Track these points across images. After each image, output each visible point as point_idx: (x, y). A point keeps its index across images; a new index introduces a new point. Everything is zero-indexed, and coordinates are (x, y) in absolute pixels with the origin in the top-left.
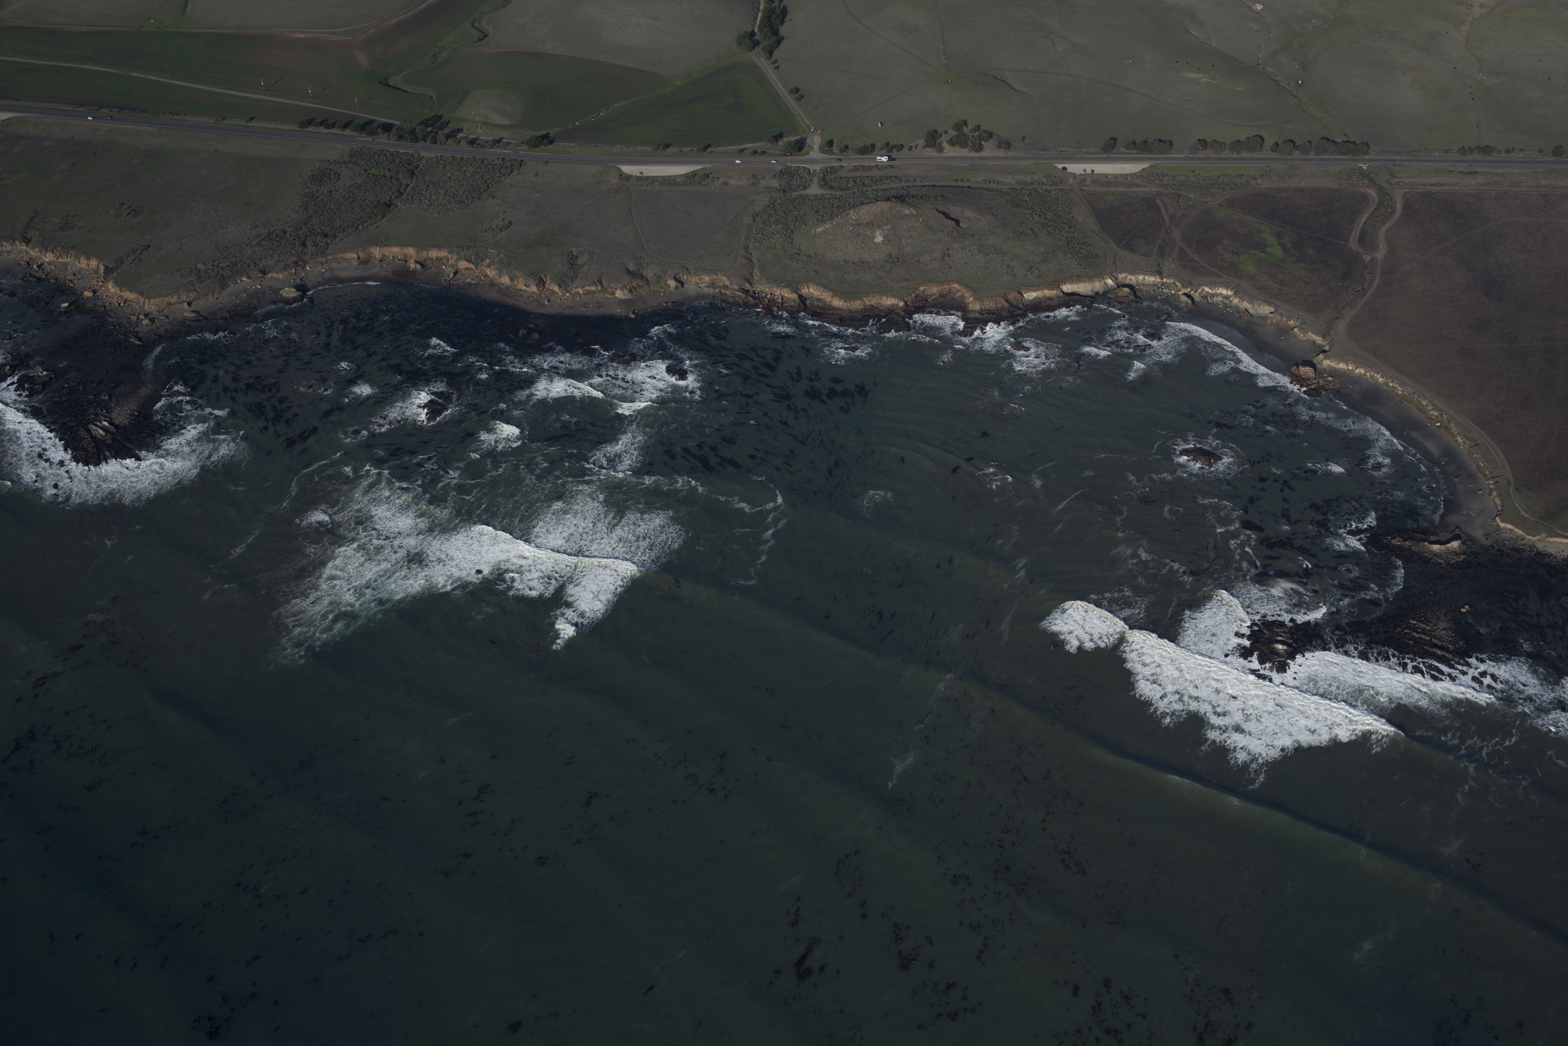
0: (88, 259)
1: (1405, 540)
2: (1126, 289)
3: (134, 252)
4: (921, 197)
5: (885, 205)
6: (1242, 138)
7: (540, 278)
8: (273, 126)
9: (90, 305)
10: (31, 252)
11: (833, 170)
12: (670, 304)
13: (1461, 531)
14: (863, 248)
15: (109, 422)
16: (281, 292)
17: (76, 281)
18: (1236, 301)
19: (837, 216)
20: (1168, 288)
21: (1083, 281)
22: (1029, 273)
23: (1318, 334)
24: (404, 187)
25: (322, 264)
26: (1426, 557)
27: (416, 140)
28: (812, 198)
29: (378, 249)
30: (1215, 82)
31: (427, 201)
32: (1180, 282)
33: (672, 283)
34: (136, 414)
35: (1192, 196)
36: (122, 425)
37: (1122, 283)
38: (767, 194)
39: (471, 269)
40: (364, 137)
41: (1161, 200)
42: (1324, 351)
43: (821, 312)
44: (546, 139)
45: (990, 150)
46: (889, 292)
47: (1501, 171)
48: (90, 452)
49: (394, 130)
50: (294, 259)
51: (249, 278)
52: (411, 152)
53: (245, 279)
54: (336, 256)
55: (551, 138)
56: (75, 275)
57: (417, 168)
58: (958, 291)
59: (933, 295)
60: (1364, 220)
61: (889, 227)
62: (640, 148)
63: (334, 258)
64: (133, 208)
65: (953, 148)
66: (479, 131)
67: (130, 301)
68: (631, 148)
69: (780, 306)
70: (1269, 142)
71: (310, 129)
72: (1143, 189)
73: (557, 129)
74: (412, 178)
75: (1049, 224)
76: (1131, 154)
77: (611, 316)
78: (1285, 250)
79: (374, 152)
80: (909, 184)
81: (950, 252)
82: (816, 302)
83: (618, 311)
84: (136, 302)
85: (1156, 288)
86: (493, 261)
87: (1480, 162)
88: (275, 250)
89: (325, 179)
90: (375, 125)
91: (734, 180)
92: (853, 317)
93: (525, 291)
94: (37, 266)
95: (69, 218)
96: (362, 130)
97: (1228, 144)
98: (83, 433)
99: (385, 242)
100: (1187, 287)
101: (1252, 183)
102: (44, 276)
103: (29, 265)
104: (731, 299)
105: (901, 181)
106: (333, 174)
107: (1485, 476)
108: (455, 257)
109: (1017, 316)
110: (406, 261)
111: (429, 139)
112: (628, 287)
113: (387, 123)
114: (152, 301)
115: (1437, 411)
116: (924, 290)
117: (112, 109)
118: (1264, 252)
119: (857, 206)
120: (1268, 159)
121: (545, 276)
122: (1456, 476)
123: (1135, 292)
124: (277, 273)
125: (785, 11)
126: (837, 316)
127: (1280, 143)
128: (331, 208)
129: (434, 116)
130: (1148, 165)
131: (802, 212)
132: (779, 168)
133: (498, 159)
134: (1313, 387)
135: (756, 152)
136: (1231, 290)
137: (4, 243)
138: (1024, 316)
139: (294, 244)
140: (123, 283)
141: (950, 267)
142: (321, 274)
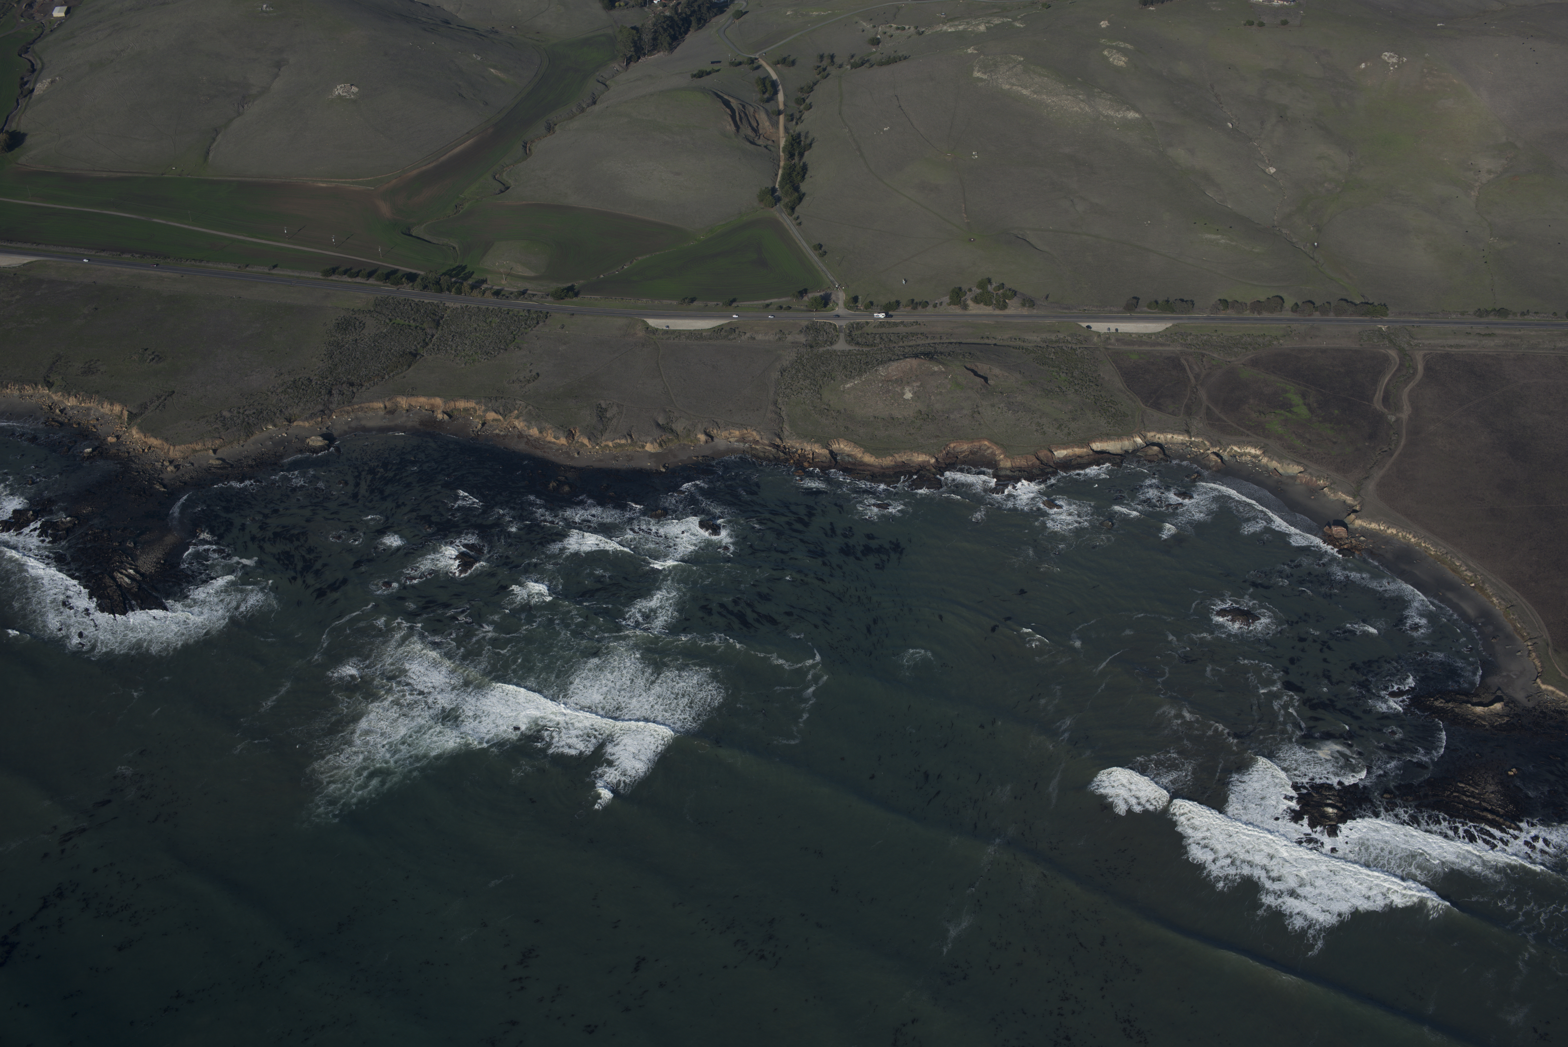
0: (112, 404)
1: (1448, 702)
2: (1156, 448)
3: (159, 398)
4: (949, 354)
5: (914, 362)
6: (1262, 298)
7: (569, 430)
8: (297, 274)
9: (113, 451)
10: (53, 396)
11: (859, 326)
12: (700, 458)
13: (1503, 692)
14: (893, 404)
15: (135, 570)
16: (308, 440)
17: (99, 426)
18: (1265, 460)
19: (865, 372)
20: (1196, 446)
21: (1112, 440)
22: (1058, 431)
23: (1348, 493)
24: (429, 337)
25: (348, 413)
26: (1469, 719)
27: (441, 291)
28: (839, 353)
29: (405, 399)
30: (1234, 243)
31: (453, 352)
32: (1208, 441)
33: (702, 437)
34: (162, 562)
35: (1215, 355)
36: (148, 573)
37: (1151, 441)
38: (794, 350)
39: (499, 420)
40: (388, 287)
41: (1185, 360)
42: (1355, 511)
43: (853, 469)
44: (571, 292)
45: (1014, 308)
46: (920, 449)
47: (1517, 333)
48: (116, 600)
49: (419, 280)
50: (321, 407)
51: (275, 426)
52: (436, 302)
53: (271, 427)
54: (363, 405)
55: (576, 291)
56: (98, 420)
57: (442, 318)
58: (989, 448)
59: (964, 452)
60: (1386, 380)
61: (918, 384)
62: (665, 302)
63: (360, 407)
64: (156, 353)
65: (978, 306)
66: (504, 282)
67: (154, 447)
68: (656, 302)
69: (811, 461)
70: (1289, 302)
71: (334, 278)
72: (1167, 348)
73: (582, 282)
74: (437, 329)
75: (1076, 382)
76: (1153, 313)
77: (642, 469)
78: (1311, 410)
79: (398, 302)
80: (935, 341)
81: (980, 409)
82: (847, 458)
83: (649, 464)
85: (1184, 447)
86: (521, 413)
87: (1497, 324)
88: (301, 398)
89: (350, 328)
90: (399, 275)
91: (760, 335)
92: (884, 473)
93: (554, 443)
94: (60, 411)
95: (92, 363)
96: (386, 280)
97: (1248, 304)
98: (108, 581)
99: (412, 392)
100: (1216, 447)
101: (1275, 343)
102: (66, 421)
103: (51, 409)
104: (762, 454)
105: (927, 337)
106: (357, 323)
107: (1523, 637)
108: (483, 408)
109: (1048, 473)
110: (433, 412)
111: (453, 290)
112: (658, 441)
113: (411, 273)
114: (177, 448)
115: (1471, 571)
116: (954, 447)
117: (135, 254)
118: (1290, 412)
119: (886, 363)
120: (1289, 320)
121: (575, 429)
122: (1494, 638)
123: (1164, 451)
124: (303, 421)
125: (805, 168)
126: (869, 472)
127: (1300, 304)
128: (357, 356)
129: (458, 267)
130: (1171, 325)
131: (830, 367)
132: (805, 323)
133: (524, 310)
134: (1346, 547)
135: (781, 307)
136: (1260, 449)
137: (26, 387)
138: (1055, 473)
139: (320, 393)
140: (147, 429)
141: (980, 424)
142: (347, 423)
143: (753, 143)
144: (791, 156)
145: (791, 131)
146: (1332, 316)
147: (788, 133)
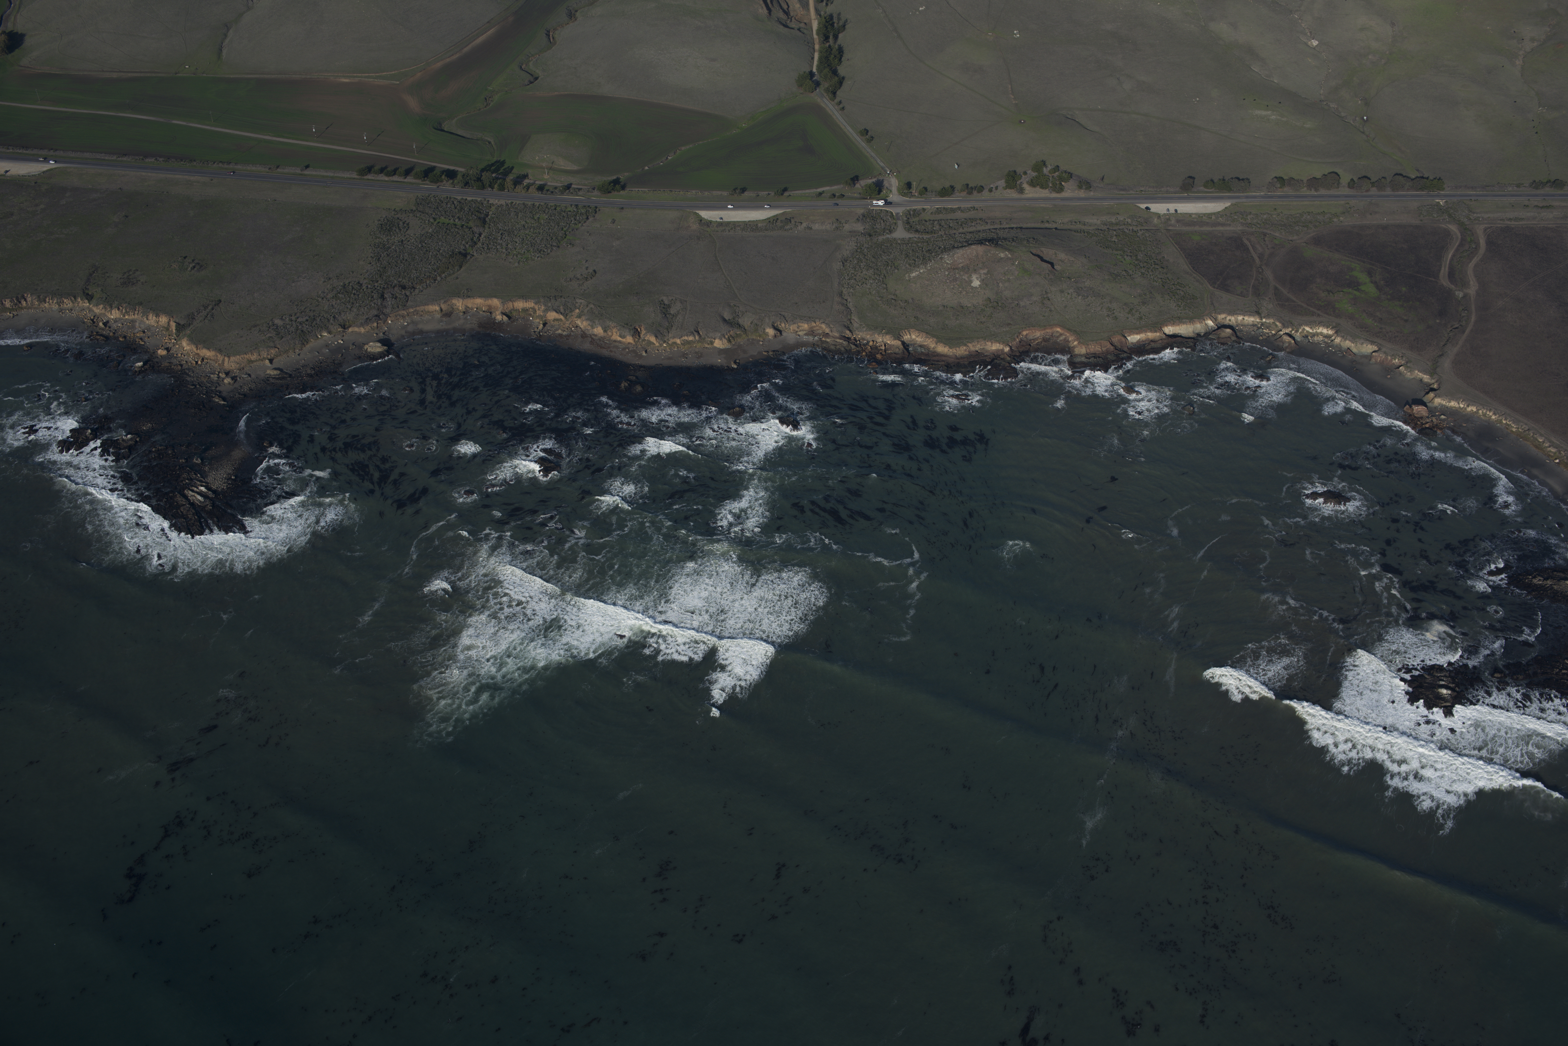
0: (157, 316)
1: (1546, 579)
2: (1228, 330)
3: (206, 307)
4: (1013, 240)
5: (979, 249)
6: (1318, 175)
7: (635, 328)
8: (331, 174)
9: (165, 364)
10: (95, 309)
11: (916, 213)
12: (771, 353)
14: (961, 292)
15: (206, 487)
16: (366, 347)
17: (146, 339)
18: (1338, 340)
19: (930, 260)
20: (1268, 328)
21: (1184, 323)
22: (1130, 315)
23: (1424, 372)
24: (477, 235)
25: (403, 317)
27: (483, 187)
28: (899, 242)
29: (461, 301)
30: (1284, 119)
31: (504, 250)
32: (1280, 322)
33: (771, 332)
34: (233, 477)
35: (1277, 234)
36: (220, 490)
37: (1222, 324)
38: (853, 239)
39: (561, 320)
40: (427, 185)
41: (1248, 239)
42: (1433, 390)
43: (926, 359)
44: (617, 185)
45: (1070, 191)
46: (993, 337)
48: (191, 519)
49: (459, 177)
50: (375, 312)
51: (330, 333)
52: (479, 199)
53: (326, 334)
54: (418, 308)
55: (622, 183)
56: (144, 332)
57: (487, 215)
58: (1061, 335)
59: (1037, 339)
60: (1450, 256)
61: (985, 271)
63: (415, 311)
64: (196, 261)
65: (1034, 189)
66: (546, 177)
67: (207, 359)
68: (706, 193)
69: (884, 353)
70: (1345, 179)
71: (370, 177)
72: (1228, 228)
73: (626, 174)
74: (484, 227)
75: (1142, 266)
76: (1210, 192)
77: (712, 366)
78: (1377, 287)
79: (441, 200)
80: (996, 227)
81: (1049, 295)
82: (919, 349)
83: (719, 361)
84: (214, 360)
85: (1255, 328)
87: (1553, 195)
88: (353, 303)
89: (394, 228)
90: (437, 172)
91: (817, 225)
92: (958, 363)
93: (620, 342)
94: (103, 324)
95: (131, 273)
96: (424, 177)
97: (1305, 181)
98: (179, 499)
99: (468, 293)
100: (1288, 328)
101: (1335, 220)
102: (111, 334)
103: (94, 322)
104: (833, 347)
105: (987, 223)
106: (401, 223)
108: (543, 308)
109: (1123, 359)
110: (491, 313)
111: (496, 186)
112: (726, 337)
113: (448, 170)
114: (232, 359)
115: (1554, 447)
116: (1027, 335)
117: (158, 158)
118: (1358, 290)
119: (950, 250)
120: (1346, 196)
121: (640, 327)
123: (1235, 332)
124: (359, 327)
125: (841, 50)
126: (943, 363)
127: (1355, 179)
128: (405, 258)
129: (496, 162)
130: (1229, 204)
131: (892, 256)
132: (860, 211)
133: (571, 205)
134: (1427, 426)
135: (834, 195)
136: (1332, 329)
137: (65, 301)
138: (1129, 359)
139: (372, 297)
140: (195, 340)
141: (1051, 311)
142: (404, 327)
143: (786, 26)
144: (827, 38)
145: (822, 13)
146: (1388, 192)
147: (820, 15)
